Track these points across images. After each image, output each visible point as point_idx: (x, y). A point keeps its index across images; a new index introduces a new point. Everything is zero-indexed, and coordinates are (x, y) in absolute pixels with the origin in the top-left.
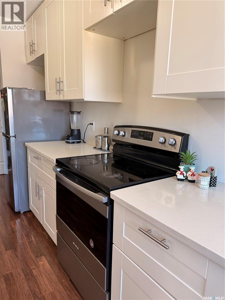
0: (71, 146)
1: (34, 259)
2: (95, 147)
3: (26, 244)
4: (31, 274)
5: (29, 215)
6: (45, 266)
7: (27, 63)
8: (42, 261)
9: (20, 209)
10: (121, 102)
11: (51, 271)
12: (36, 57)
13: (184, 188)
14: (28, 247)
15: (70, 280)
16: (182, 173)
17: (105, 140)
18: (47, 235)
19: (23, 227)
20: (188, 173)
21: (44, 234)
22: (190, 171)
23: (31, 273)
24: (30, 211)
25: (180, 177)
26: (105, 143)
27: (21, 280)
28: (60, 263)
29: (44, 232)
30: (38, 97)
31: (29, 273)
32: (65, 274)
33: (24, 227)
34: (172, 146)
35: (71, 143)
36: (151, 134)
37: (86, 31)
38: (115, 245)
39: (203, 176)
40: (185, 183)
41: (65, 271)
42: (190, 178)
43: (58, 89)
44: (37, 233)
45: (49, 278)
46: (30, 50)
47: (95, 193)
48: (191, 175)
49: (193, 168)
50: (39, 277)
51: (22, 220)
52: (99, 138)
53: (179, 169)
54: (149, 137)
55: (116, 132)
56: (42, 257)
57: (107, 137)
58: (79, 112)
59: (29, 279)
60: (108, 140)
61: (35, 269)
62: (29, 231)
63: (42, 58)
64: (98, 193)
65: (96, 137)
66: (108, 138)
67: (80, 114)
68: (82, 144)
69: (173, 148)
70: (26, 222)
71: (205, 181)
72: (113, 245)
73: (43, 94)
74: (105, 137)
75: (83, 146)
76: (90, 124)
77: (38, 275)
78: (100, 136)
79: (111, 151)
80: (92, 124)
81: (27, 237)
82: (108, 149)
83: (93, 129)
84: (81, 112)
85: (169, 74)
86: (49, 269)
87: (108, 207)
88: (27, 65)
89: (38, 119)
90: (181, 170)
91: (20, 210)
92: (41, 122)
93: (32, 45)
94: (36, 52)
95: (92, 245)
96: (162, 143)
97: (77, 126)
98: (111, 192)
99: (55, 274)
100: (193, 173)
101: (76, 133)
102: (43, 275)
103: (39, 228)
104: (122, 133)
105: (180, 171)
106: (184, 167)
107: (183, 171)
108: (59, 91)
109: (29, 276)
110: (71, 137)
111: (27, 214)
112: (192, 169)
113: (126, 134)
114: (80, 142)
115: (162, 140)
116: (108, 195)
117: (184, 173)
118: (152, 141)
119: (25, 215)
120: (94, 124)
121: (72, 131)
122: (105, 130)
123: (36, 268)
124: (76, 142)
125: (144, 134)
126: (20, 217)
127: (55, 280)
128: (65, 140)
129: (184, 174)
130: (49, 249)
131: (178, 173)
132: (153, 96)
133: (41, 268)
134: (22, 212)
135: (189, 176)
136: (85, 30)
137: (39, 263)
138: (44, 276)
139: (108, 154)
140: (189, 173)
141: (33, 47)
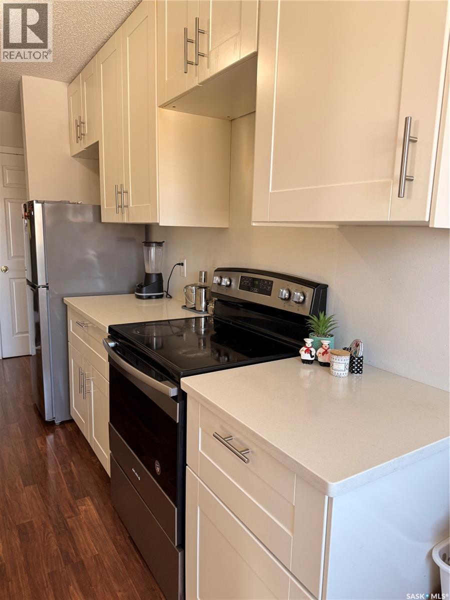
0: (144, 303)
1: (72, 502)
2: (185, 306)
3: (60, 475)
4: (65, 525)
5: (69, 428)
6: (90, 513)
7: (72, 155)
8: (85, 504)
9: (54, 416)
10: (227, 227)
11: (99, 522)
12: (87, 146)
13: (312, 376)
14: (63, 481)
15: (130, 537)
16: (308, 351)
17: (201, 294)
18: (98, 462)
19: (57, 448)
20: (318, 351)
21: (94, 460)
22: (322, 347)
23: (64, 523)
24: (72, 421)
25: (306, 356)
26: (201, 298)
27: (46, 535)
28: (115, 510)
29: (92, 458)
30: (89, 216)
31: (61, 524)
32: (123, 527)
33: (59, 449)
34: (300, 305)
35: (144, 298)
36: (270, 283)
37: (161, 108)
38: (189, 467)
39: (336, 355)
40: (314, 367)
41: (122, 522)
42: (320, 359)
43: (120, 204)
44: (82, 458)
45: (95, 533)
46: (77, 134)
47: (160, 381)
48: (323, 354)
49: (326, 342)
50: (78, 530)
51: (57, 436)
52: (191, 290)
53: (304, 343)
54: (266, 289)
55: (217, 279)
56: (86, 498)
57: (205, 288)
58: (159, 243)
59: (59, 533)
60: (205, 293)
61: (72, 518)
62: (67, 455)
63: (95, 148)
64: (164, 382)
65: (186, 287)
66: (205, 291)
67: (161, 246)
68: (165, 300)
69: (300, 308)
70: (63, 441)
71: (339, 363)
72: (187, 466)
73: (98, 210)
74: (201, 287)
75: (167, 304)
76: (179, 264)
77: (75, 527)
78: (192, 285)
79: (211, 313)
80: (182, 264)
81: (63, 465)
82: (206, 309)
83: (183, 273)
84: (164, 243)
85: (272, 190)
86: (96, 519)
87: (178, 404)
88: (72, 158)
89: (91, 254)
90: (307, 345)
91: (55, 418)
92: (95, 260)
93: (79, 124)
94: (86, 137)
95: (158, 469)
96: (285, 299)
97: (155, 268)
98: (182, 379)
99: (105, 526)
100: (326, 351)
101: (154, 279)
102: (85, 527)
103: (85, 450)
104: (225, 282)
105: (306, 347)
106: (312, 340)
107: (311, 347)
108: (121, 207)
109: (60, 528)
110: (144, 288)
111: (66, 425)
112: (324, 343)
113: (232, 283)
114: (161, 297)
115: (285, 294)
116: (178, 384)
117: (312, 349)
118: (270, 295)
119: (62, 428)
120: (185, 264)
121: (148, 276)
122: (202, 276)
123: (73, 515)
124: (154, 297)
125: (259, 283)
126: (53, 432)
127: (104, 536)
128: (136, 293)
129: (311, 352)
130: (100, 486)
131: (302, 351)
132: (254, 224)
133: (82, 516)
134: (57, 422)
135: (320, 355)
136: (159, 107)
137: (80, 508)
138: (86, 530)
139: (205, 317)
140: (321, 350)
141: (82, 128)
